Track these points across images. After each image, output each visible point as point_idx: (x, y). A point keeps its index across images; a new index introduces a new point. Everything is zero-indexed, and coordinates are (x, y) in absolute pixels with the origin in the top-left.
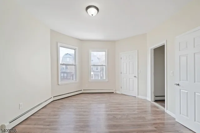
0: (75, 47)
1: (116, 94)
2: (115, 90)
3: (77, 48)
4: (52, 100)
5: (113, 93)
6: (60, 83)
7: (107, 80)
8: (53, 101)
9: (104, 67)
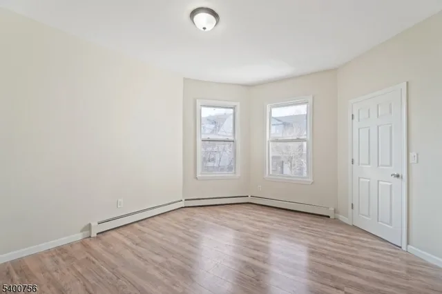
0: (233, 104)
1: (337, 222)
2: (335, 211)
3: (238, 104)
4: (182, 204)
5: (329, 217)
6: (199, 175)
7: (310, 180)
8: (185, 207)
9: (305, 144)
